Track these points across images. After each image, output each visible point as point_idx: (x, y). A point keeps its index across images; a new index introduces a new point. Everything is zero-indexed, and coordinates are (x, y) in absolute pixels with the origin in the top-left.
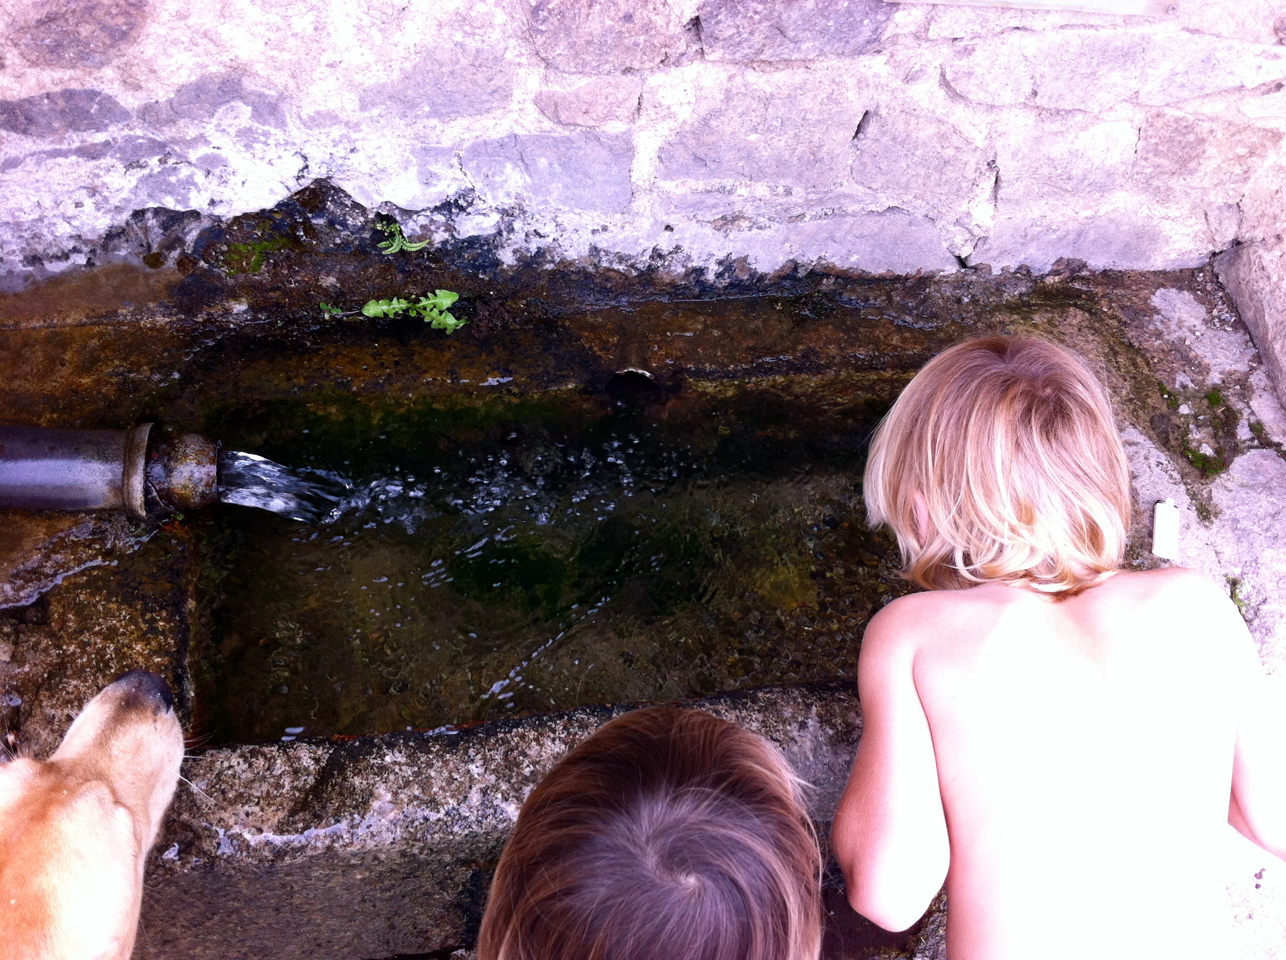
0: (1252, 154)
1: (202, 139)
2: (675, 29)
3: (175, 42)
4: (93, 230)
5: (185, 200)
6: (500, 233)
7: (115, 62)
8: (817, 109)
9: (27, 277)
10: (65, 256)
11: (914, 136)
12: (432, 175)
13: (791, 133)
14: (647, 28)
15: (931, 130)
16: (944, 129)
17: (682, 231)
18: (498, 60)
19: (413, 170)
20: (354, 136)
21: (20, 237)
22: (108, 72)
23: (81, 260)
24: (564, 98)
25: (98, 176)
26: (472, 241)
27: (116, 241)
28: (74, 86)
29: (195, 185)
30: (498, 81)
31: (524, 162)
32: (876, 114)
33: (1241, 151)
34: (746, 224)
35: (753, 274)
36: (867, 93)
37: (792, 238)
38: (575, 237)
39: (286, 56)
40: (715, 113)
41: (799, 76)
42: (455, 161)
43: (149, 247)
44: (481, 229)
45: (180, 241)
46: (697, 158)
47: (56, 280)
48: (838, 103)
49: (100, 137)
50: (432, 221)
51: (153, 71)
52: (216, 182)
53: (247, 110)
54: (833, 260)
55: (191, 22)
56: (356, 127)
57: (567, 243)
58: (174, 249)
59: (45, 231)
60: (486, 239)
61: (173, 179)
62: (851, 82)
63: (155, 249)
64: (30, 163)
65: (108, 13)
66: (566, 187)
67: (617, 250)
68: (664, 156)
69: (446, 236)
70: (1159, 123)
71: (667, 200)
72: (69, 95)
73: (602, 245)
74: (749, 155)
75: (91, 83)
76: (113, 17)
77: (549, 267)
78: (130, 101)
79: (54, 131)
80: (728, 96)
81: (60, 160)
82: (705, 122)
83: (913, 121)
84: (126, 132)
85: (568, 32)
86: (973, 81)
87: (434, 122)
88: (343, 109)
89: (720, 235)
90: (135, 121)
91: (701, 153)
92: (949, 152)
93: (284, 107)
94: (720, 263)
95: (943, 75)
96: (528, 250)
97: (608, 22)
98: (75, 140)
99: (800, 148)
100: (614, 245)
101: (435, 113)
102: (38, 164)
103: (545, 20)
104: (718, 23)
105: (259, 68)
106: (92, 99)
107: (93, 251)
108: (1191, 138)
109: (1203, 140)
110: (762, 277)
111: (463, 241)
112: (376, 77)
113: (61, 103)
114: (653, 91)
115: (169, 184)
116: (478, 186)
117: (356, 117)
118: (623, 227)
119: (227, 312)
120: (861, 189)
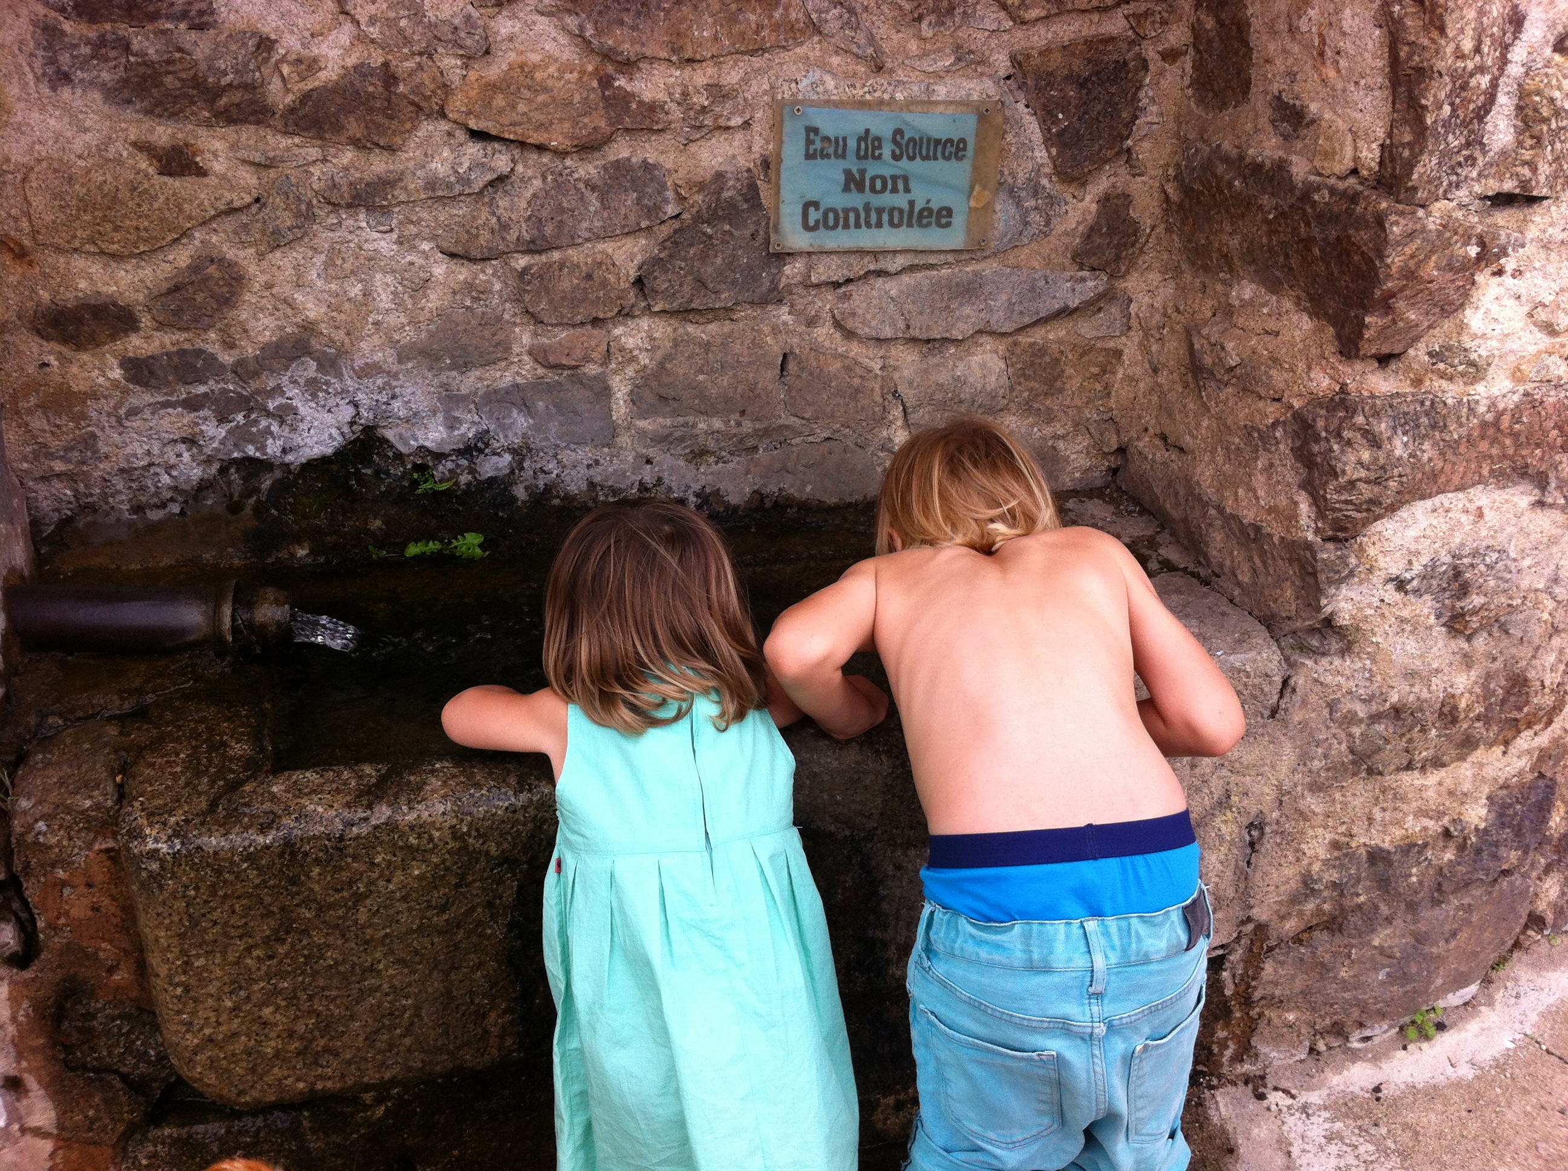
0: (1104, 372)
1: (278, 390)
2: (624, 285)
3: (262, 309)
4: (188, 480)
5: (262, 448)
6: (512, 472)
7: (219, 325)
8: (746, 353)
9: (131, 525)
10: (163, 505)
11: (826, 370)
12: (456, 418)
13: (730, 373)
14: (604, 284)
15: (838, 365)
16: (847, 362)
17: (659, 463)
18: (499, 319)
19: (440, 417)
20: (394, 383)
21: (130, 488)
22: (212, 335)
23: (175, 508)
24: (550, 346)
25: (197, 424)
26: (492, 481)
27: (205, 493)
28: (187, 346)
29: (271, 433)
30: (501, 336)
31: (526, 407)
32: (792, 353)
33: (1095, 370)
34: (712, 459)
35: (727, 506)
36: (782, 337)
37: (753, 469)
38: (573, 473)
39: (343, 317)
40: (668, 358)
41: (727, 327)
42: (472, 406)
43: (231, 495)
44: (497, 469)
45: (257, 490)
46: (663, 399)
47: (153, 528)
48: (761, 348)
49: (202, 389)
50: (458, 466)
51: (246, 331)
52: (287, 429)
53: (313, 365)
54: (792, 491)
55: (275, 291)
56: (395, 376)
57: (568, 478)
58: (251, 496)
59: (149, 483)
60: (503, 480)
61: (254, 429)
62: (766, 329)
63: (236, 497)
64: (147, 414)
65: (217, 284)
66: (561, 424)
67: (610, 483)
68: (634, 399)
69: (470, 477)
70: (1018, 351)
71: (642, 433)
72: (182, 353)
73: (597, 479)
74: (700, 393)
75: (199, 344)
76: (221, 287)
77: (556, 502)
78: (227, 358)
79: (168, 384)
80: (676, 344)
81: (170, 410)
82: (661, 365)
83: (822, 358)
84: (222, 385)
85: (547, 291)
86: (857, 320)
87: (454, 373)
88: (385, 362)
89: (692, 467)
90: (230, 375)
91: (663, 392)
92: (857, 381)
93: (341, 362)
94: (697, 495)
95: (833, 317)
96: (537, 486)
97: (576, 281)
98: (183, 392)
99: (740, 387)
100: (607, 479)
101: (454, 367)
102: (153, 413)
103: (529, 283)
104: (655, 278)
105: (324, 328)
106: (198, 357)
107: (186, 502)
108: (1047, 359)
109: (1058, 360)
110: (735, 509)
111: (483, 482)
112: (408, 335)
113: (176, 359)
114: (617, 339)
115: (251, 434)
116: (492, 427)
117: (395, 368)
118: (611, 461)
119: (293, 555)
120: (798, 421)
